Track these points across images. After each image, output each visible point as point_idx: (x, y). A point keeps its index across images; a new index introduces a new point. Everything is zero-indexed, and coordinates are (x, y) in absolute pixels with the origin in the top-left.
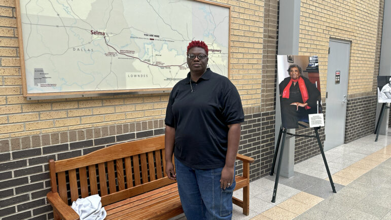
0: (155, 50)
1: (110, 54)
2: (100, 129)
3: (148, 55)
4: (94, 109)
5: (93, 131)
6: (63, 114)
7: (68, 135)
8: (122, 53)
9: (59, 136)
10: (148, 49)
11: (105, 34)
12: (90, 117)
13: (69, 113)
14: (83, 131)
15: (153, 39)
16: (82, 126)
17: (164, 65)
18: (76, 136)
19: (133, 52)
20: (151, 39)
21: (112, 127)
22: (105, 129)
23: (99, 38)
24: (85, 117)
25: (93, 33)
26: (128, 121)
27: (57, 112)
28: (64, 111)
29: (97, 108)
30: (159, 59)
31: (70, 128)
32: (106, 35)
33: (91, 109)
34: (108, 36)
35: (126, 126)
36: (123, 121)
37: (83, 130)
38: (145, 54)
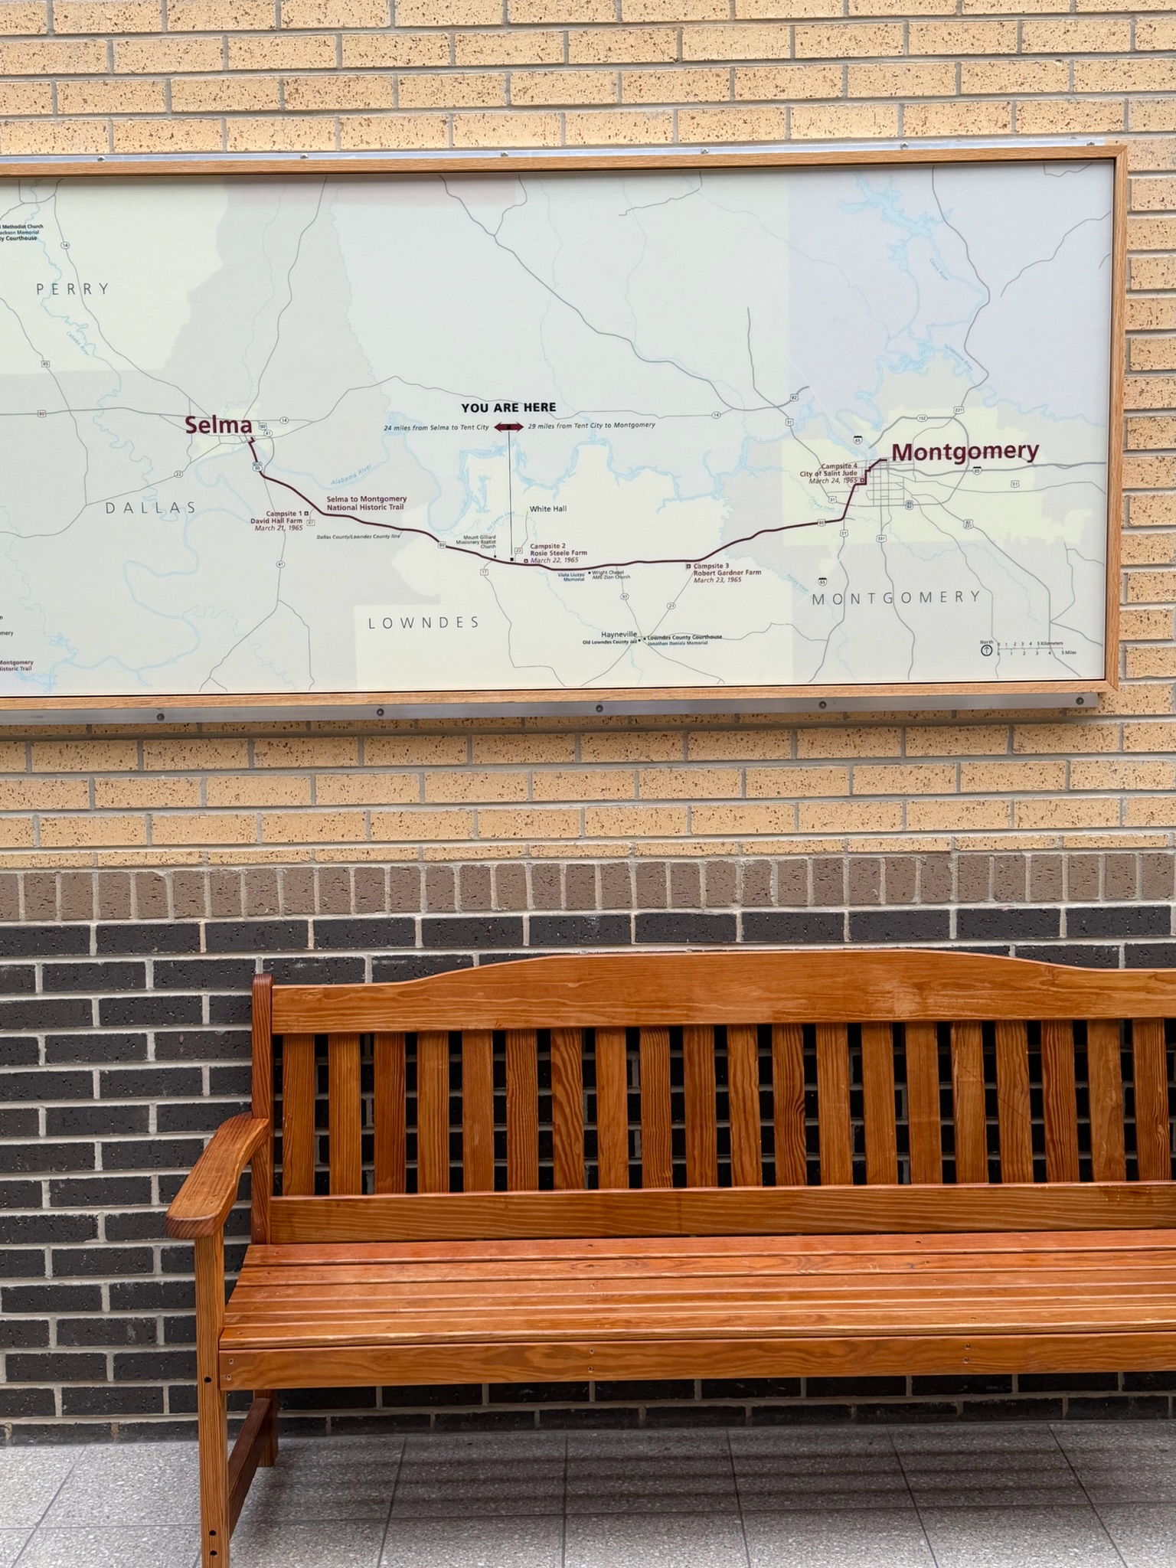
0: (528, 481)
1: (279, 518)
2: (237, 876)
3: (482, 510)
4: (212, 780)
5: (206, 881)
6: (73, 793)
7: (95, 889)
8: (336, 509)
9: (58, 886)
10: (482, 479)
11: (254, 426)
12: (191, 813)
13: (101, 789)
14: (159, 879)
15: (518, 427)
16: (153, 856)
17: (584, 563)
18: (128, 895)
19: (399, 503)
20: (500, 427)
21: (299, 877)
22: (262, 878)
23: (223, 449)
24: (167, 814)
25: (195, 427)
26: (379, 852)
27: (50, 780)
28: (79, 779)
29: (223, 778)
30: (549, 530)
31: (105, 857)
32: (256, 431)
33: (197, 779)
34: (268, 435)
35: (370, 877)
36: (356, 852)
37: (160, 873)
38: (466, 504)
